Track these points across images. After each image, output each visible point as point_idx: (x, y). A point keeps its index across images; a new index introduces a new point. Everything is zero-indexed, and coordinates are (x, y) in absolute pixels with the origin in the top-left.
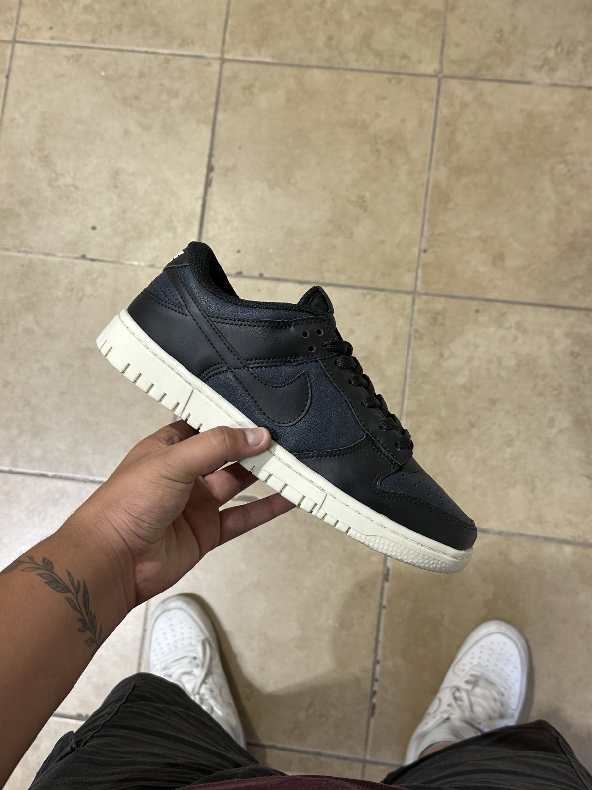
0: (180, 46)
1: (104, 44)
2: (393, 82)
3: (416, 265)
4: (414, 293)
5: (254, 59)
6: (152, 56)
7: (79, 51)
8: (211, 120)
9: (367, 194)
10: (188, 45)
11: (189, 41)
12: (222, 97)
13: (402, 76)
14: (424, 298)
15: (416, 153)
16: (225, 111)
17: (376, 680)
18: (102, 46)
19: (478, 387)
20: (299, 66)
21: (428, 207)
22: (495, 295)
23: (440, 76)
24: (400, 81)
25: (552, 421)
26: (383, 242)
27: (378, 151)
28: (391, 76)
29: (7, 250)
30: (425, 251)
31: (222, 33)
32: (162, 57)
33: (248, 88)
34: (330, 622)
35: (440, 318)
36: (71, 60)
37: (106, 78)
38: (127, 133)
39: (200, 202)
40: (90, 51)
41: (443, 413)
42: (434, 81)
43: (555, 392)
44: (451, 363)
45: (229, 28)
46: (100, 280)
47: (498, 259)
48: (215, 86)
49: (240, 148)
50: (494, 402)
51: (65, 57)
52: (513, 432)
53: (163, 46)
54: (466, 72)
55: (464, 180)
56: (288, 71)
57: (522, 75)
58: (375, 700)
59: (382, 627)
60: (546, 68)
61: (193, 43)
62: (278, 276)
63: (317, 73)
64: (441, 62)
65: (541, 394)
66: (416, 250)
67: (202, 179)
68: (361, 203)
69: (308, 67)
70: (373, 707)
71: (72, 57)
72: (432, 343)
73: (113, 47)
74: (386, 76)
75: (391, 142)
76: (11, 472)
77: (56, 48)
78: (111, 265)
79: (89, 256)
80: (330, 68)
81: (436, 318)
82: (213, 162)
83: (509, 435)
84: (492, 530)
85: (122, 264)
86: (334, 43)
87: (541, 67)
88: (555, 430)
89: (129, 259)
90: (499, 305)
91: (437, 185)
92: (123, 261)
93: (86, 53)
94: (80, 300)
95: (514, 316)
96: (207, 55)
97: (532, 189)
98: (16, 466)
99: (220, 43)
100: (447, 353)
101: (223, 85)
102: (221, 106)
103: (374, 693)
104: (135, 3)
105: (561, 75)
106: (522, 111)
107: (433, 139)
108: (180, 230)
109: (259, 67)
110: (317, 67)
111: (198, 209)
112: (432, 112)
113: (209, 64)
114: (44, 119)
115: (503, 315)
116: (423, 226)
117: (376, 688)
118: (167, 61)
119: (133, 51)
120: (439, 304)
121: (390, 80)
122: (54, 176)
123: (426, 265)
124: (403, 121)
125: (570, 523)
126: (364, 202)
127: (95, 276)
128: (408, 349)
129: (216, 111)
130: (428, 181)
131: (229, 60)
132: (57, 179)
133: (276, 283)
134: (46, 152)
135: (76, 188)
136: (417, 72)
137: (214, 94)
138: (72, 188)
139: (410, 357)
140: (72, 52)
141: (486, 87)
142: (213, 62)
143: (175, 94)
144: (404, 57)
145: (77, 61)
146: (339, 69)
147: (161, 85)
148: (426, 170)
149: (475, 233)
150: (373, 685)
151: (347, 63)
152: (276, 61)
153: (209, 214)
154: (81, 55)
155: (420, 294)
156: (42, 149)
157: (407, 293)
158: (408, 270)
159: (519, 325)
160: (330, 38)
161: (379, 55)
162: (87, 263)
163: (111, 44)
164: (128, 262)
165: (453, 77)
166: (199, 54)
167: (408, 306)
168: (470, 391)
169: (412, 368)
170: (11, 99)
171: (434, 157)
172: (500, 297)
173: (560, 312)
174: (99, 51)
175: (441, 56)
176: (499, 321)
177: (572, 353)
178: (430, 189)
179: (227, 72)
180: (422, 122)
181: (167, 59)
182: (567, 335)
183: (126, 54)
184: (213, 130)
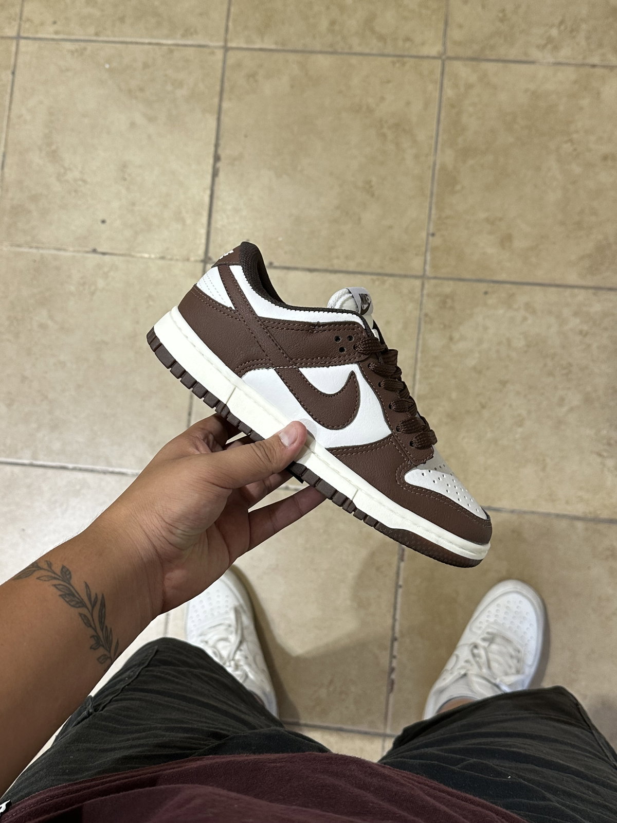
0: (184, 36)
1: (108, 36)
2: (397, 65)
3: (423, 249)
4: (423, 277)
5: (257, 46)
6: (155, 47)
7: (82, 44)
8: (216, 109)
9: (374, 179)
10: (191, 34)
11: (192, 30)
12: (227, 85)
13: (406, 59)
14: (433, 282)
15: (422, 135)
16: (230, 99)
17: (394, 657)
18: (106, 39)
19: (488, 368)
20: (303, 52)
21: (435, 191)
22: (503, 277)
23: (444, 58)
24: (404, 64)
25: (562, 400)
26: (391, 227)
27: (384, 135)
28: (395, 59)
29: (19, 246)
30: (433, 235)
31: (224, 22)
32: (165, 48)
33: (252, 76)
34: (348, 602)
35: (449, 301)
36: (76, 54)
37: (111, 70)
38: (133, 125)
39: (208, 192)
40: (93, 44)
41: (454, 395)
42: (439, 62)
43: (564, 372)
44: (461, 346)
45: (232, 16)
46: (112, 273)
47: (506, 240)
48: (219, 75)
49: (246, 136)
50: (504, 383)
51: (69, 51)
52: (524, 413)
53: (167, 37)
54: (469, 53)
55: (471, 162)
56: (292, 57)
57: (526, 54)
58: (393, 676)
59: (399, 606)
60: (549, 46)
61: (196, 32)
62: (288, 265)
63: (320, 57)
64: (444, 44)
65: (551, 374)
66: (424, 234)
67: (210, 170)
68: (368, 188)
69: (312, 52)
70: (392, 683)
71: (77, 50)
72: (442, 326)
73: (116, 39)
74: (390, 59)
75: (397, 125)
76: (32, 465)
77: (60, 43)
78: (121, 258)
79: (99, 250)
80: (334, 53)
81: (445, 302)
82: (220, 152)
83: (519, 415)
84: (503, 508)
85: (133, 256)
86: (337, 28)
87: (544, 46)
88: (565, 409)
89: (140, 252)
90: (508, 286)
91: (443, 168)
92: (133, 254)
93: (90, 47)
94: (93, 294)
95: (523, 297)
96: (211, 44)
97: (538, 169)
98: (36, 459)
99: (222, 31)
100: (456, 336)
101: (227, 74)
102: (225, 96)
103: (392, 670)
105: (565, 53)
106: (526, 91)
107: (438, 122)
108: (189, 221)
109: (263, 54)
110: (321, 52)
111: (207, 199)
112: (437, 94)
113: (213, 53)
114: (51, 114)
115: (512, 296)
116: (430, 209)
117: (394, 664)
118: (171, 51)
119: (137, 43)
120: (448, 288)
121: (394, 63)
122: (62, 171)
123: (435, 249)
124: (408, 104)
125: (581, 499)
126: (371, 187)
127: (106, 269)
128: (419, 333)
129: (221, 100)
130: (435, 164)
131: (233, 49)
132: (65, 173)
133: (285, 271)
134: (54, 147)
135: (84, 181)
136: (421, 54)
137: (218, 84)
138: (80, 183)
139: (421, 342)
140: (76, 46)
141: (490, 67)
142: (216, 51)
143: (179, 84)
144: (407, 39)
145: (82, 54)
146: (341, 53)
147: (166, 76)
148: (433, 153)
149: (482, 215)
150: (391, 662)
151: (351, 47)
152: (279, 47)
153: (218, 204)
154: (85, 49)
155: (429, 278)
156: (49, 145)
157: (416, 277)
158: (417, 255)
159: (528, 306)
160: (333, 23)
161: (382, 38)
162: (97, 256)
163: (115, 36)
164: (139, 255)
165: (457, 58)
166: (202, 42)
167: (418, 290)
168: (480, 372)
169: (423, 352)
170: (17, 94)
171: (440, 139)
172: (508, 279)
173: (568, 292)
174: (102, 44)
175: (445, 38)
176: (508, 302)
177: (581, 332)
178: (436, 172)
179: (231, 61)
180: (426, 105)
181: (171, 49)
182: (576, 314)
183: (130, 46)
184: (219, 120)
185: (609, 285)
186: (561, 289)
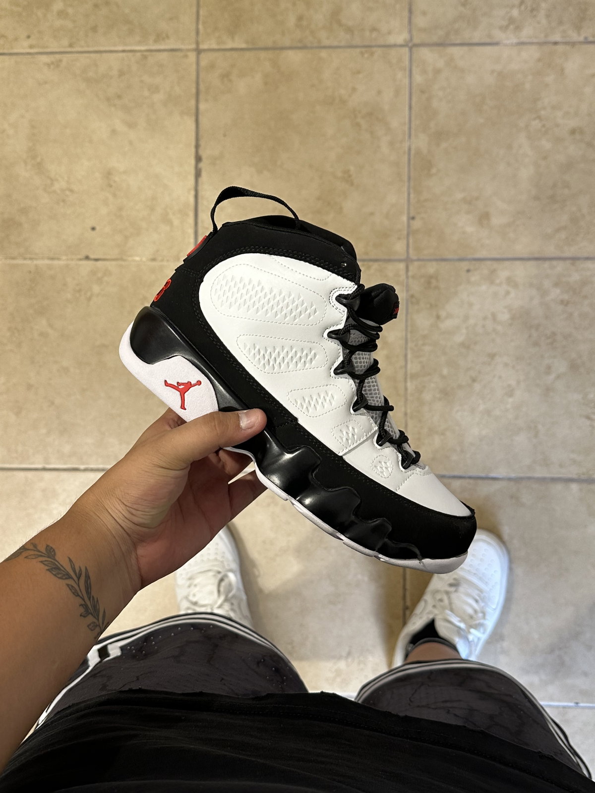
0: (156, 41)
1: (82, 47)
2: (366, 55)
3: (405, 232)
4: (407, 260)
5: (230, 45)
6: (130, 54)
7: (58, 56)
8: (193, 111)
9: (352, 168)
10: (163, 39)
11: (164, 35)
12: (202, 87)
13: (374, 49)
14: (416, 263)
15: (395, 123)
16: (206, 100)
18: (80, 49)
19: (475, 343)
20: (274, 49)
21: (412, 175)
22: (483, 254)
23: (411, 46)
24: (372, 54)
25: (549, 369)
26: (372, 214)
27: (358, 125)
28: (363, 50)
29: (13, 258)
31: (194, 24)
32: (138, 54)
33: (226, 76)
35: (433, 281)
36: (52, 67)
37: (88, 80)
38: (114, 132)
39: (193, 193)
40: (69, 55)
41: (445, 371)
42: (407, 49)
43: (549, 341)
45: (201, 18)
46: (106, 279)
47: (484, 218)
48: (194, 77)
49: (225, 135)
50: (492, 356)
51: (45, 64)
52: (513, 383)
53: (140, 43)
54: (435, 39)
55: (444, 145)
56: (263, 55)
57: (489, 36)
60: (512, 27)
61: (168, 37)
63: (291, 54)
64: (410, 31)
65: (536, 344)
66: (405, 218)
67: (193, 171)
69: (282, 48)
71: (53, 63)
72: (428, 306)
73: (91, 49)
74: (358, 50)
75: (370, 114)
76: (44, 469)
77: (36, 56)
78: (114, 263)
79: (92, 256)
80: (304, 47)
81: (429, 282)
82: (201, 152)
83: (509, 386)
85: (125, 260)
86: (305, 23)
87: (507, 27)
88: (552, 376)
89: (131, 256)
90: (489, 263)
91: (418, 153)
92: (125, 257)
93: (65, 58)
94: (89, 299)
95: (504, 272)
96: (182, 47)
97: (509, 147)
98: (49, 463)
99: (193, 34)
100: (443, 314)
101: (202, 75)
102: (202, 97)
104: (107, 4)
105: (527, 32)
106: (493, 72)
107: (410, 108)
108: (176, 222)
109: (235, 54)
110: (291, 48)
111: (192, 200)
112: (407, 81)
113: (186, 56)
115: (493, 271)
116: (409, 194)
118: (145, 57)
119: (112, 51)
120: (432, 268)
121: (362, 54)
122: (49, 182)
123: (416, 232)
126: (350, 176)
127: (100, 275)
129: (197, 101)
130: (410, 149)
131: (205, 50)
132: (52, 184)
134: (39, 160)
135: (71, 191)
136: (388, 43)
137: (194, 85)
138: (68, 193)
139: (409, 322)
140: (51, 58)
141: (456, 51)
142: (189, 54)
143: (155, 89)
144: (374, 29)
145: (58, 66)
146: (312, 48)
147: (142, 81)
148: (407, 137)
149: (459, 196)
151: (319, 41)
152: (250, 46)
153: (202, 203)
154: (61, 61)
155: (412, 261)
156: (34, 157)
157: (400, 261)
158: (399, 239)
159: (510, 281)
160: (300, 18)
161: (349, 30)
162: (91, 263)
163: (88, 46)
165: (423, 45)
166: (175, 46)
167: (403, 272)
168: (468, 348)
169: (411, 332)
171: (413, 126)
172: (489, 256)
173: (547, 264)
174: (78, 55)
175: (410, 25)
176: (490, 278)
177: (562, 302)
178: (412, 157)
179: (204, 63)
180: (397, 92)
181: (145, 55)
182: (556, 285)
183: (104, 55)
184: (197, 121)
185: (586, 255)
186: (540, 262)
